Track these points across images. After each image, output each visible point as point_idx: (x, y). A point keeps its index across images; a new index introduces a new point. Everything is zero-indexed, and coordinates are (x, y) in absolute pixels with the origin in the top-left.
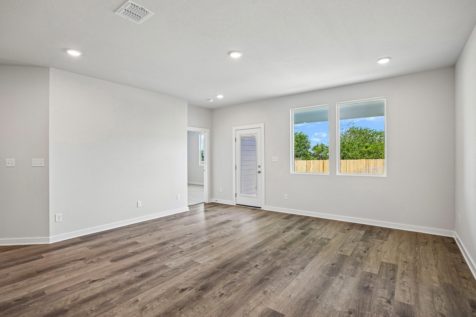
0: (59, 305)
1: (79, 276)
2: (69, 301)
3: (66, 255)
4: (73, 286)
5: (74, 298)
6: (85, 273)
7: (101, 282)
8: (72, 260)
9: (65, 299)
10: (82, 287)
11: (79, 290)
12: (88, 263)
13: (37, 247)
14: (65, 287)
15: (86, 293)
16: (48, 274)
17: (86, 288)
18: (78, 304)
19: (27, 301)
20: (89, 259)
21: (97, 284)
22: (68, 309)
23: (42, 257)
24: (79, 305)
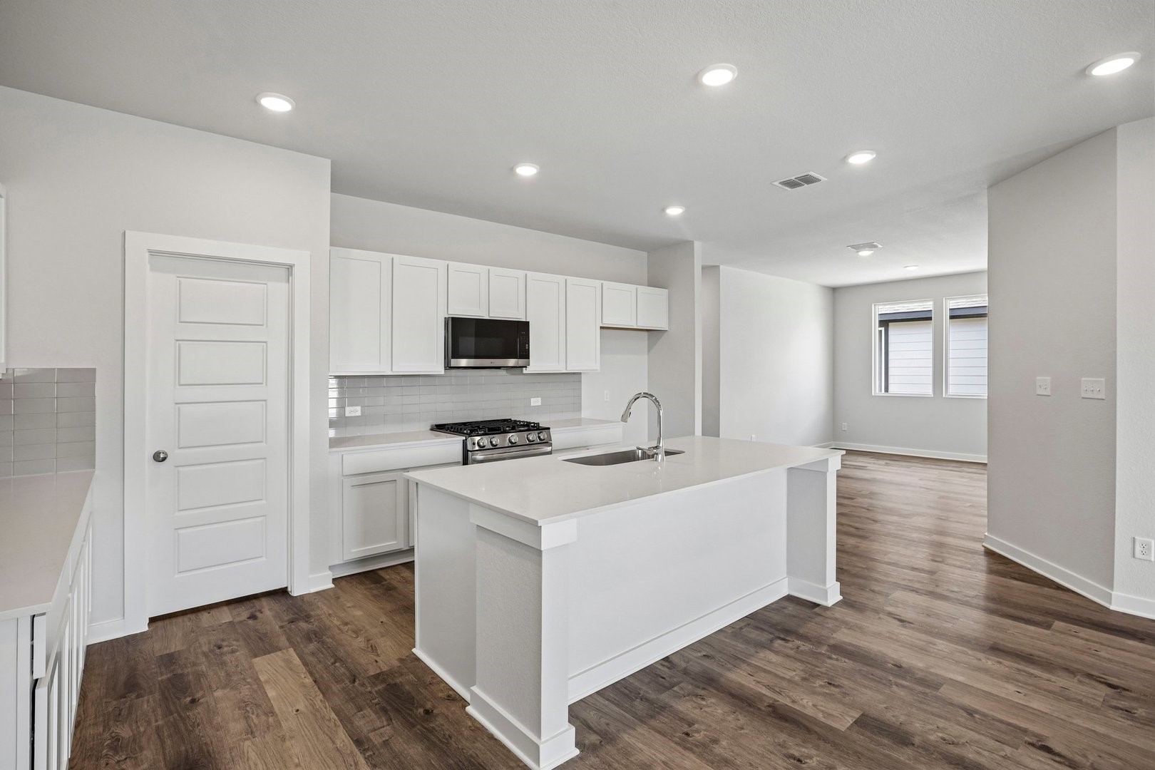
0: (918, 725)
1: (1040, 714)
2: (940, 735)
3: (1103, 654)
4: (993, 719)
5: (955, 737)
6: (1063, 717)
7: (1056, 765)
8: (1090, 672)
9: (941, 725)
10: (1003, 736)
11: (989, 734)
12: (1114, 704)
13: (1075, 601)
14: (978, 708)
15: (986, 753)
16: (1001, 663)
17: (1005, 746)
18: (941, 754)
19: (904, 678)
20: (1135, 699)
21: (1039, 760)
22: (913, 745)
23: (1048, 627)
24: (939, 756)
